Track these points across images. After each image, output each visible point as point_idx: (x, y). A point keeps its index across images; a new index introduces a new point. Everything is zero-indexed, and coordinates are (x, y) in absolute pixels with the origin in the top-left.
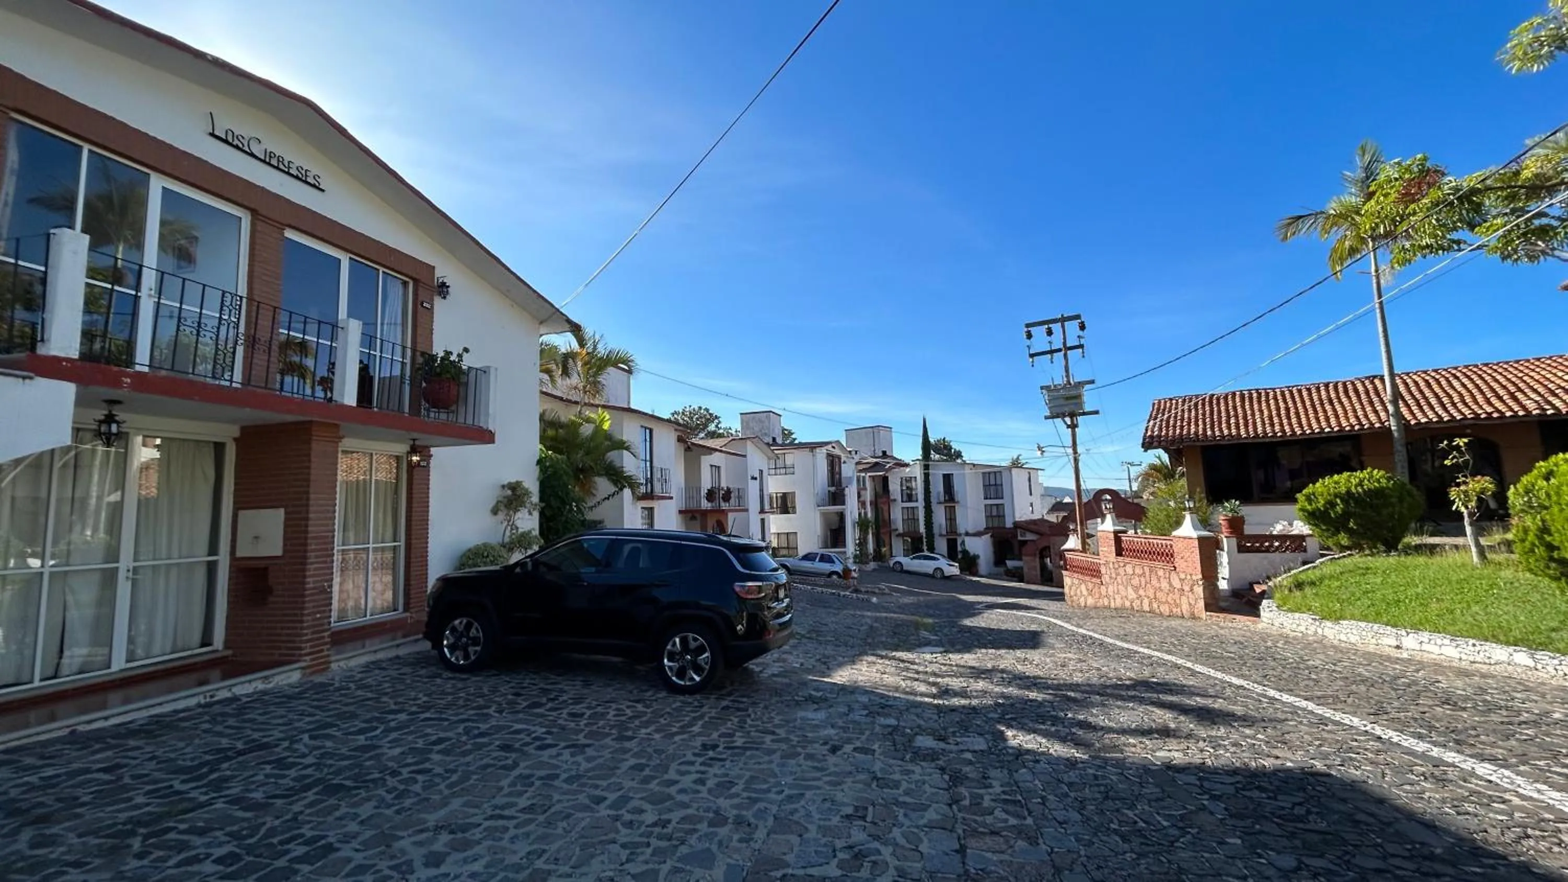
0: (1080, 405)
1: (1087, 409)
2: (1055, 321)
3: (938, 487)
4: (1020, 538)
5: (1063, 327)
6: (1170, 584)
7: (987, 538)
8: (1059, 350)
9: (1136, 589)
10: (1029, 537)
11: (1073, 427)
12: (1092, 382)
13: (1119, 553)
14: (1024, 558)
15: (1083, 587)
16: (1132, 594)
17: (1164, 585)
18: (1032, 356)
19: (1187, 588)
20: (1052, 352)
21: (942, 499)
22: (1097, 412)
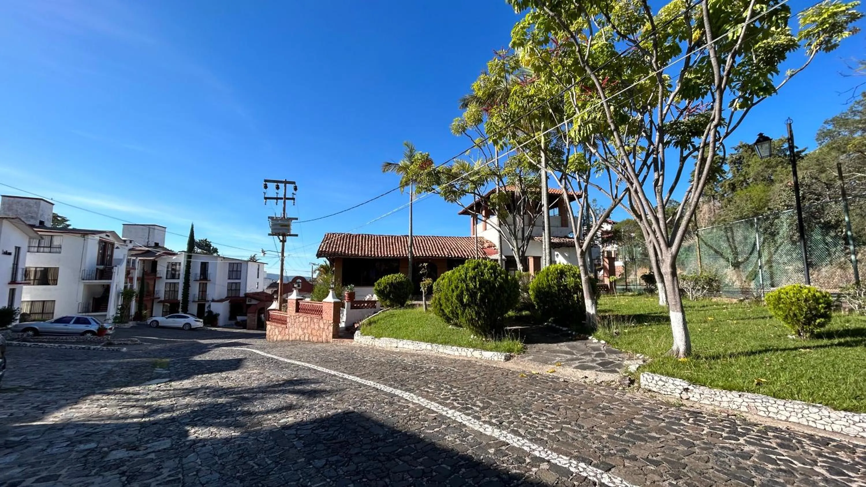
0: (289, 230)
1: (292, 233)
2: (281, 182)
3: (196, 270)
4: (248, 303)
5: (285, 186)
6: (319, 326)
7: (227, 303)
8: (281, 199)
9: (303, 329)
10: (254, 302)
11: (283, 241)
12: (297, 219)
13: (297, 310)
14: (248, 315)
15: (277, 330)
16: (300, 332)
17: (316, 327)
18: (266, 198)
19: (326, 328)
20: (277, 199)
21: (198, 278)
22: (297, 235)
